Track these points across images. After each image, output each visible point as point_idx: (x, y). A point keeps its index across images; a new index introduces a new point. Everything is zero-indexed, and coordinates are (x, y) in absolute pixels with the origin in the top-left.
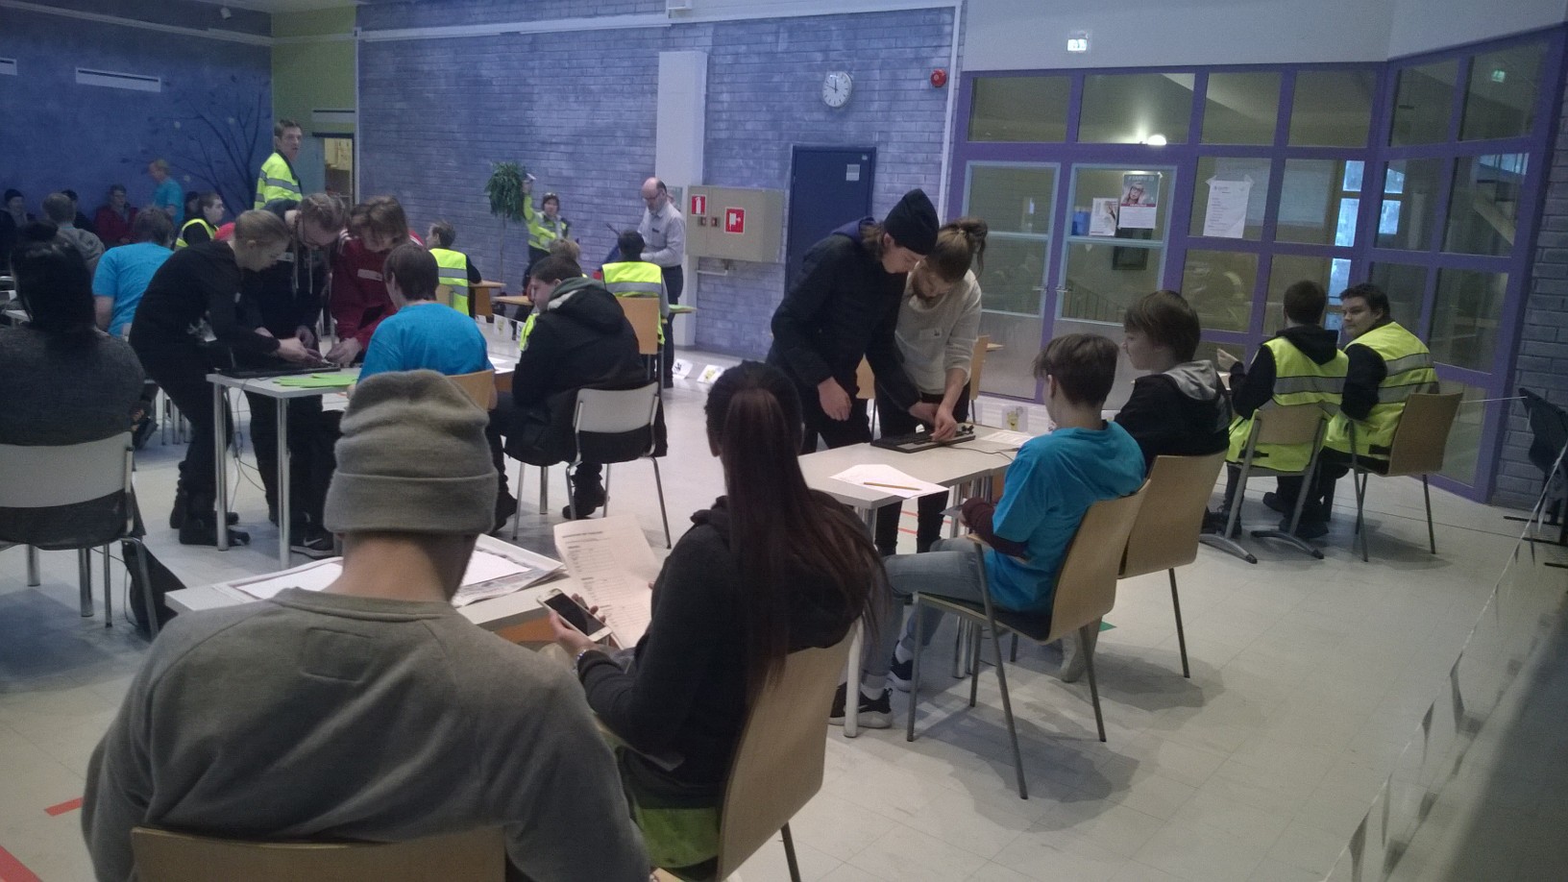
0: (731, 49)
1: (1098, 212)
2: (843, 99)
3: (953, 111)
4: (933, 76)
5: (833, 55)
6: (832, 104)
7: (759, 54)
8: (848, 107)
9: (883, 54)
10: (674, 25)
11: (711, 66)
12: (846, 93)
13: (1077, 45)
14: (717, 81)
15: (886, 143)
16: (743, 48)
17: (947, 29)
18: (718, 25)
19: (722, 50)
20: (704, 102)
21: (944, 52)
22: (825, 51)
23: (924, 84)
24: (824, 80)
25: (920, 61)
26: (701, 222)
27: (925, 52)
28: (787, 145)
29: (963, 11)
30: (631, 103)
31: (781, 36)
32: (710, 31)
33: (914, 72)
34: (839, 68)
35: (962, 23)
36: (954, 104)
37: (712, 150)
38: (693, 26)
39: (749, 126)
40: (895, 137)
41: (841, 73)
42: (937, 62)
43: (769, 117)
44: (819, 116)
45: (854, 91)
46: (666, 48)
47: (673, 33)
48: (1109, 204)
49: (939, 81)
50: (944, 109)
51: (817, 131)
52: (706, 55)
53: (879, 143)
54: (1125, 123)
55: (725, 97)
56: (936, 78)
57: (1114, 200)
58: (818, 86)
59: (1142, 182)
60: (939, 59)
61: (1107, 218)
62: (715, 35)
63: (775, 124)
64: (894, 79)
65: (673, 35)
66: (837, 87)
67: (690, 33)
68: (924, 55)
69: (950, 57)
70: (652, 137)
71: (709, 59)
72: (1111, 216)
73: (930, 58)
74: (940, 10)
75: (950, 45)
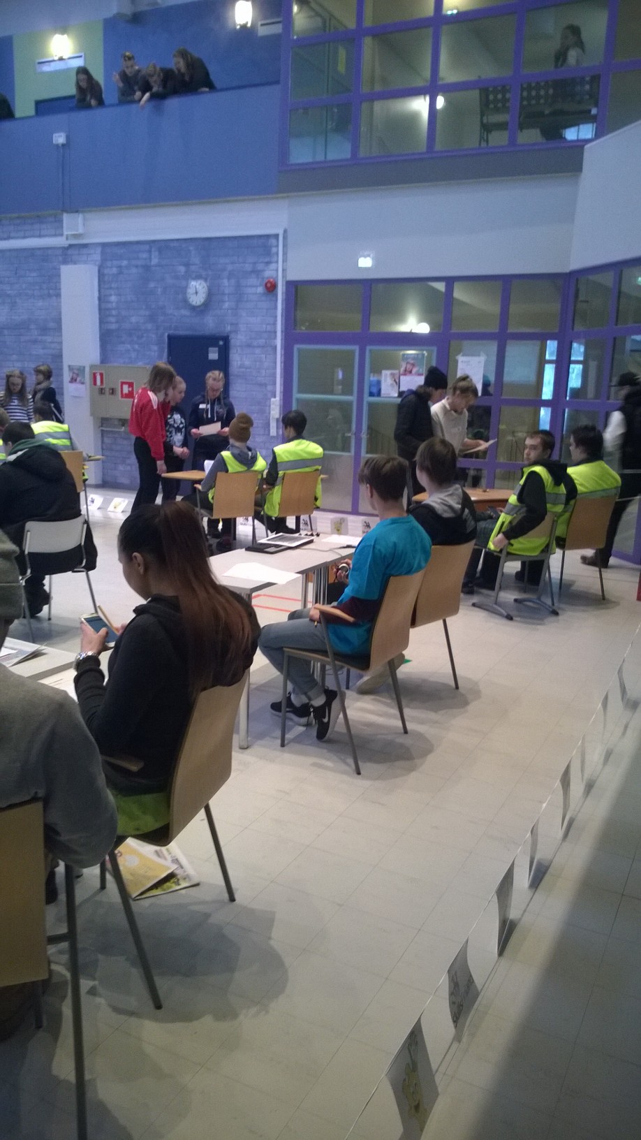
0: (115, 263)
1: (385, 381)
2: (202, 300)
3: (282, 309)
4: (266, 284)
5: (193, 268)
6: (194, 303)
7: (137, 266)
8: (206, 307)
9: (230, 267)
10: (71, 246)
11: (101, 276)
12: (204, 295)
13: (365, 262)
14: (106, 286)
15: (236, 332)
16: (125, 263)
17: (274, 250)
18: (104, 245)
19: (109, 264)
20: (97, 302)
21: (273, 266)
22: (187, 265)
23: (261, 290)
24: (186, 287)
25: (256, 273)
26: (102, 391)
27: (260, 267)
28: (163, 334)
29: (285, 238)
30: (40, 303)
31: (153, 253)
32: (99, 250)
33: (252, 280)
34: (198, 277)
35: (285, 246)
36: (282, 304)
37: (107, 338)
38: (85, 246)
39: (134, 320)
40: (242, 327)
41: (199, 282)
42: (268, 273)
43: (147, 313)
44: (185, 312)
45: (210, 295)
46: (65, 262)
47: (70, 252)
48: (393, 375)
49: (271, 288)
50: (276, 308)
51: (185, 324)
52: (97, 268)
53: (230, 332)
54: (399, 316)
55: (113, 298)
56: (269, 285)
57: (396, 372)
58: (184, 290)
59: (414, 359)
60: (270, 272)
61: (392, 385)
62: (103, 253)
63: (152, 318)
64: (238, 286)
65: (71, 253)
66: (197, 291)
67: (85, 251)
68: (259, 268)
69: (277, 270)
70: (59, 328)
71: (99, 271)
72: (395, 383)
73: (264, 271)
74: (268, 236)
75: (277, 262)
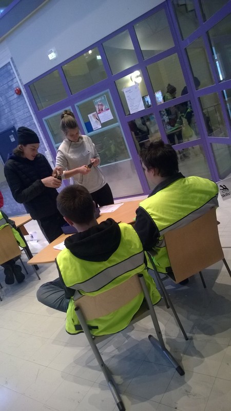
3: (29, 101)
13: (52, 56)
15: (16, 123)
17: (12, 71)
21: (15, 81)
23: (16, 96)
25: (10, 87)
27: (10, 84)
29: (13, 62)
33: (10, 93)
35: (15, 67)
42: (15, 86)
49: (19, 92)
50: (26, 102)
53: (14, 124)
56: (17, 92)
60: (15, 84)
64: (6, 98)
69: (17, 82)
73: (12, 85)
74: (6, 65)
75: (15, 77)
